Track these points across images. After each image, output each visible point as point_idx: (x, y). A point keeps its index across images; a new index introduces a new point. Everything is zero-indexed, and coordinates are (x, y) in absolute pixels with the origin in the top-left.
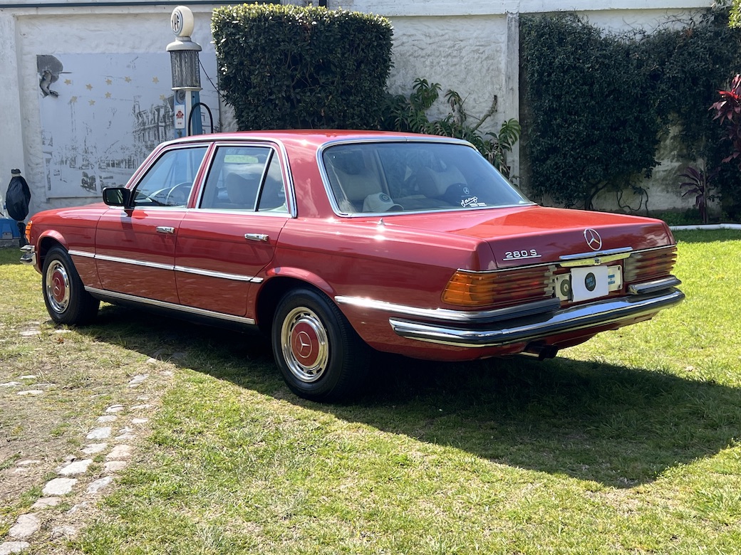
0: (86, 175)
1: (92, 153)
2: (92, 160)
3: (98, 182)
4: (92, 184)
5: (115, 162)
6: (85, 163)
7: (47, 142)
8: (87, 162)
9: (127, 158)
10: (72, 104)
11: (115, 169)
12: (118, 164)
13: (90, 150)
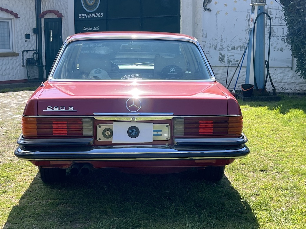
0: (221, 54)
1: (224, 42)
2: (224, 46)
3: (226, 58)
4: (223, 59)
6: (221, 47)
7: (204, 36)
8: (222, 47)
9: (241, 45)
10: (217, 15)
11: (235, 51)
12: (237, 48)
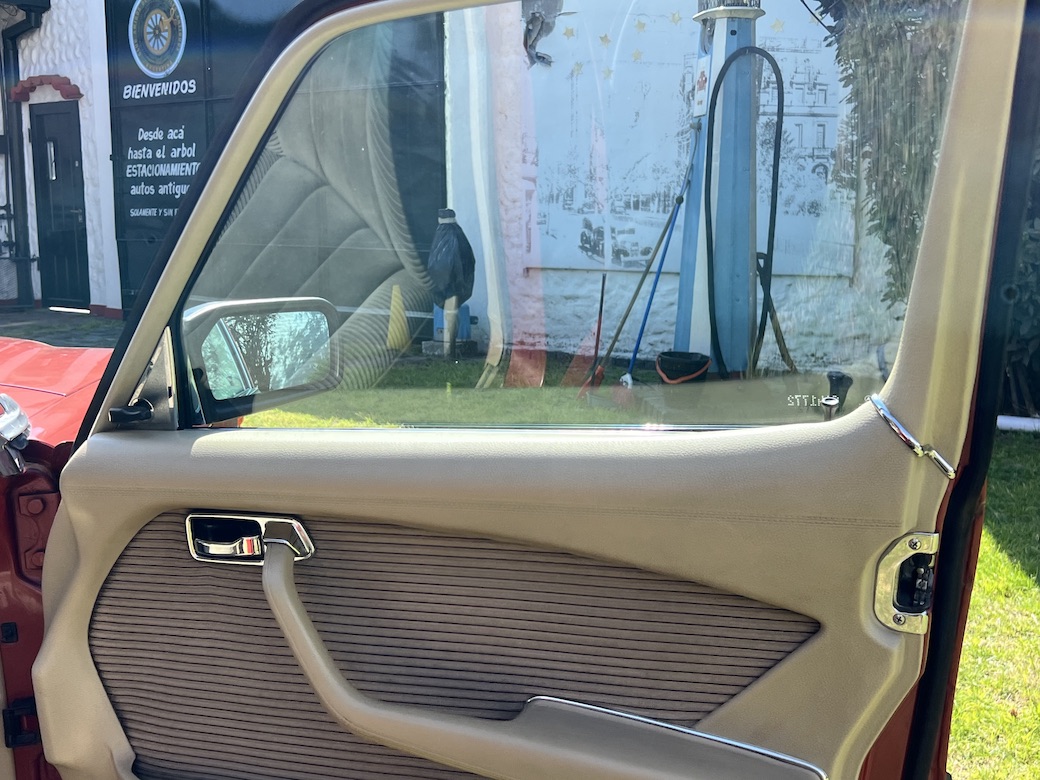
0: (588, 225)
1: (601, 179)
2: (601, 195)
3: (608, 245)
4: (596, 245)
5: (641, 198)
6: (589, 200)
7: (530, 158)
8: (592, 199)
9: (662, 190)
10: (574, 78)
11: (640, 215)
12: (646, 204)
13: (600, 172)
